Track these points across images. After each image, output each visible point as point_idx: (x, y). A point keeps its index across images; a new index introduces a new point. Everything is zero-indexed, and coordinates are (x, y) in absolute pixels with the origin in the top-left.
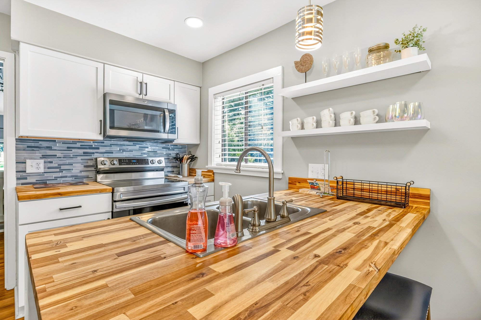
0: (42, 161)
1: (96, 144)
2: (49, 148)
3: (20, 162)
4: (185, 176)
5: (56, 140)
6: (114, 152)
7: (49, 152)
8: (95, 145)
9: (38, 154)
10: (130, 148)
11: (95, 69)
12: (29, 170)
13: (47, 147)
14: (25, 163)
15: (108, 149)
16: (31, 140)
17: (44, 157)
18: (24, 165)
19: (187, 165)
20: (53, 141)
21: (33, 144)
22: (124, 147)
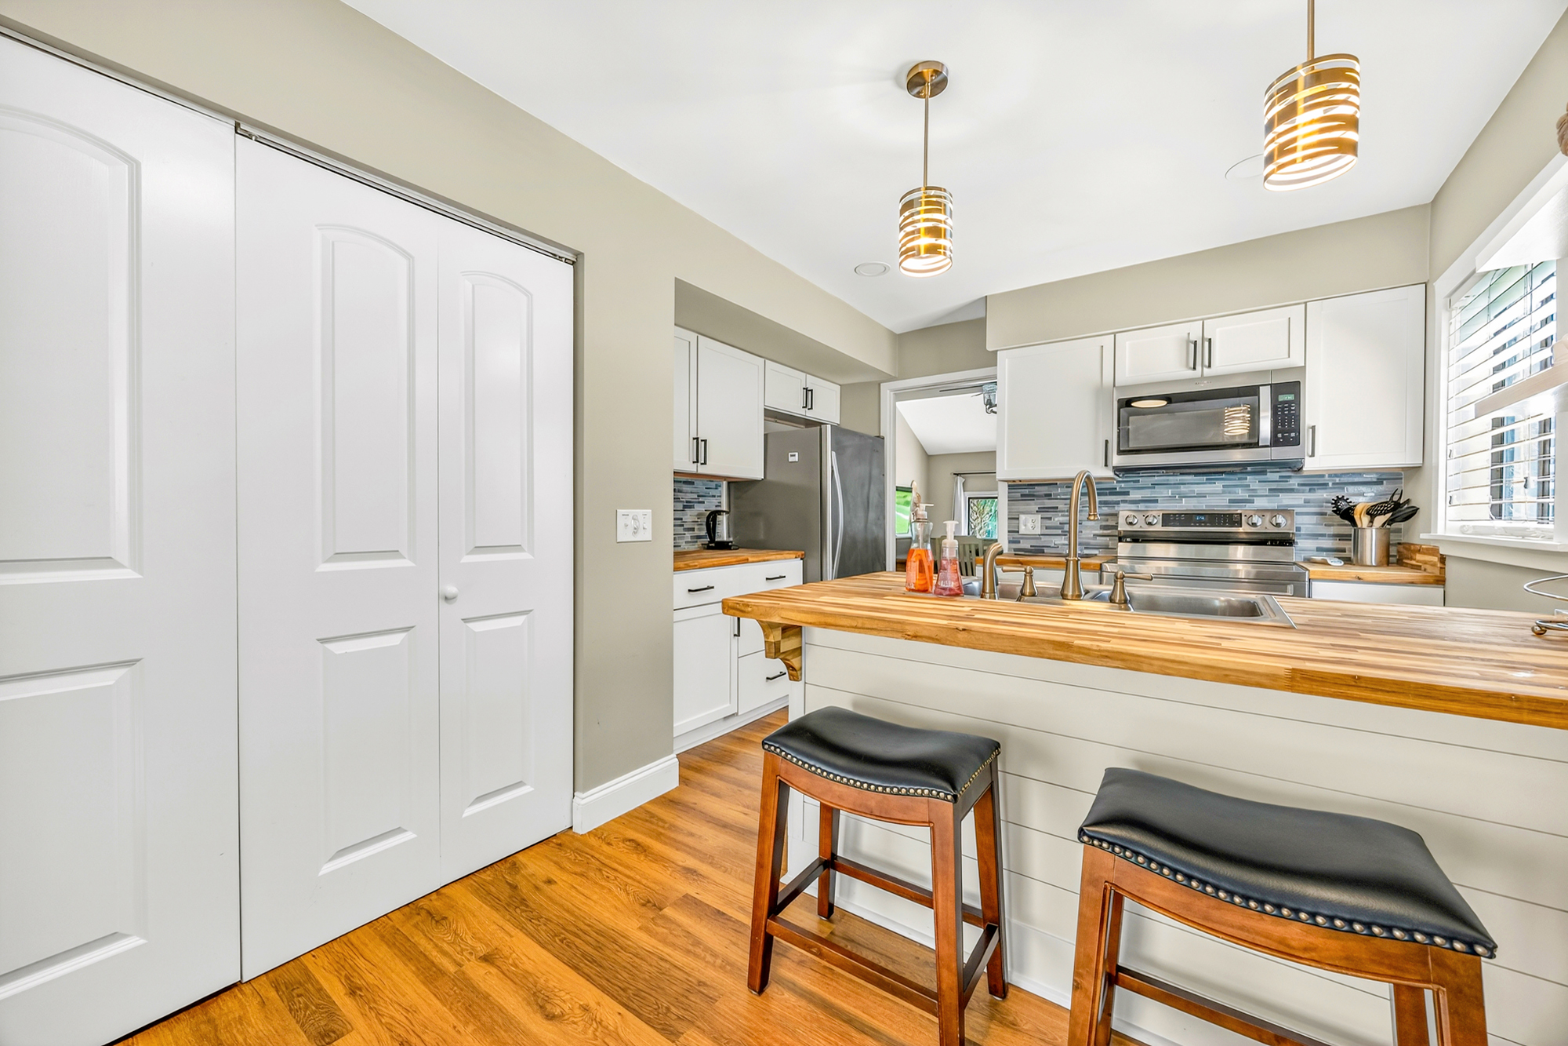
0: (1039, 516)
1: (1123, 485)
2: (1048, 496)
3: (1013, 518)
4: (1368, 563)
5: (1058, 483)
6: (1159, 499)
7: (1048, 503)
8: (1121, 488)
9: (1034, 506)
10: (1197, 489)
11: (1099, 349)
12: (1023, 530)
13: (1046, 495)
14: (1018, 519)
15: (1147, 494)
16: (1025, 485)
17: (1040, 510)
18: (1016, 521)
19: (1374, 531)
20: (1052, 484)
21: (1026, 491)
22: (1183, 489)
